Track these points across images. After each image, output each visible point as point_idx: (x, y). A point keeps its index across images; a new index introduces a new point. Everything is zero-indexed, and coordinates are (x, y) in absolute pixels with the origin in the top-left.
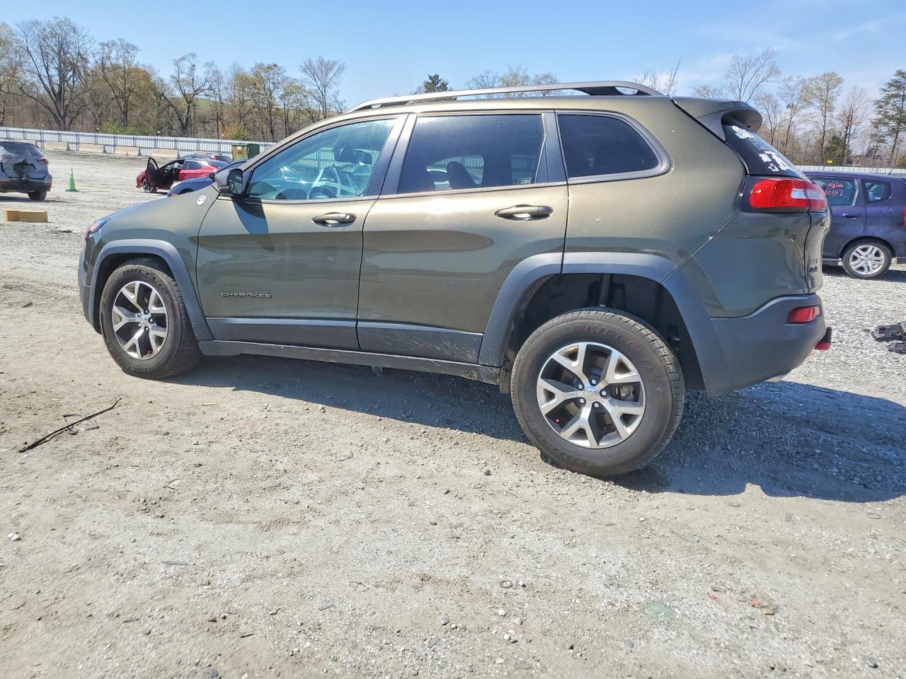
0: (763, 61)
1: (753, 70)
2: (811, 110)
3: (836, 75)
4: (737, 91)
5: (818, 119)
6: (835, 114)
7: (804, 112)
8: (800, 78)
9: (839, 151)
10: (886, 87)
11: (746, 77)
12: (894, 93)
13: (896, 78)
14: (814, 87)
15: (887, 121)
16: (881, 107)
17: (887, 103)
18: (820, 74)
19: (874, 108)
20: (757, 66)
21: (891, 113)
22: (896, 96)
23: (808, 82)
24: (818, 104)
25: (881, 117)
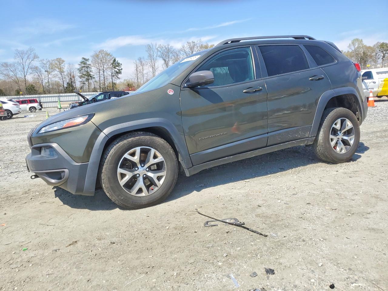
0: (30, 52)
1: (26, 56)
2: (56, 72)
3: (61, 59)
4: (22, 65)
5: (59, 76)
6: (65, 74)
7: (53, 73)
8: (47, 60)
9: (71, 88)
10: (80, 63)
11: (24, 59)
12: (83, 66)
13: (83, 60)
14: (54, 63)
15: (84, 76)
16: (80, 71)
17: (82, 69)
18: (55, 58)
19: (78, 71)
20: (28, 54)
21: (84, 73)
22: (85, 67)
23: (51, 61)
24: (57, 70)
25: (81, 74)
